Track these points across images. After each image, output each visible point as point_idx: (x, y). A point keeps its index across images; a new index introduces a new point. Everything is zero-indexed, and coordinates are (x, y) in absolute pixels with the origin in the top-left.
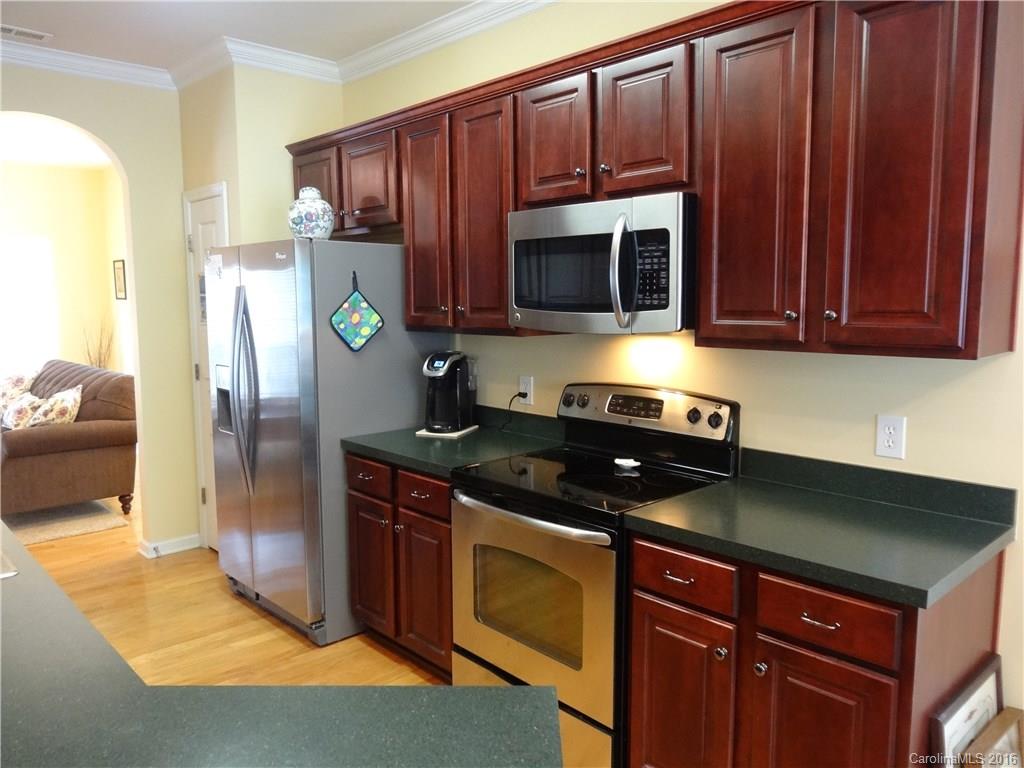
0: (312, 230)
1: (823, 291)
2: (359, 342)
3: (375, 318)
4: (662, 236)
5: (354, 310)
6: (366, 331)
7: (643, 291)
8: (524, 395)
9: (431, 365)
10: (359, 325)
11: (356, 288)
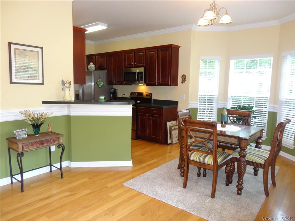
0: (92, 69)
1: (158, 80)
2: (100, 86)
3: (103, 83)
4: (142, 72)
5: (100, 81)
6: (101, 85)
7: (140, 79)
8: (125, 95)
9: (111, 90)
10: (100, 84)
11: (100, 78)
